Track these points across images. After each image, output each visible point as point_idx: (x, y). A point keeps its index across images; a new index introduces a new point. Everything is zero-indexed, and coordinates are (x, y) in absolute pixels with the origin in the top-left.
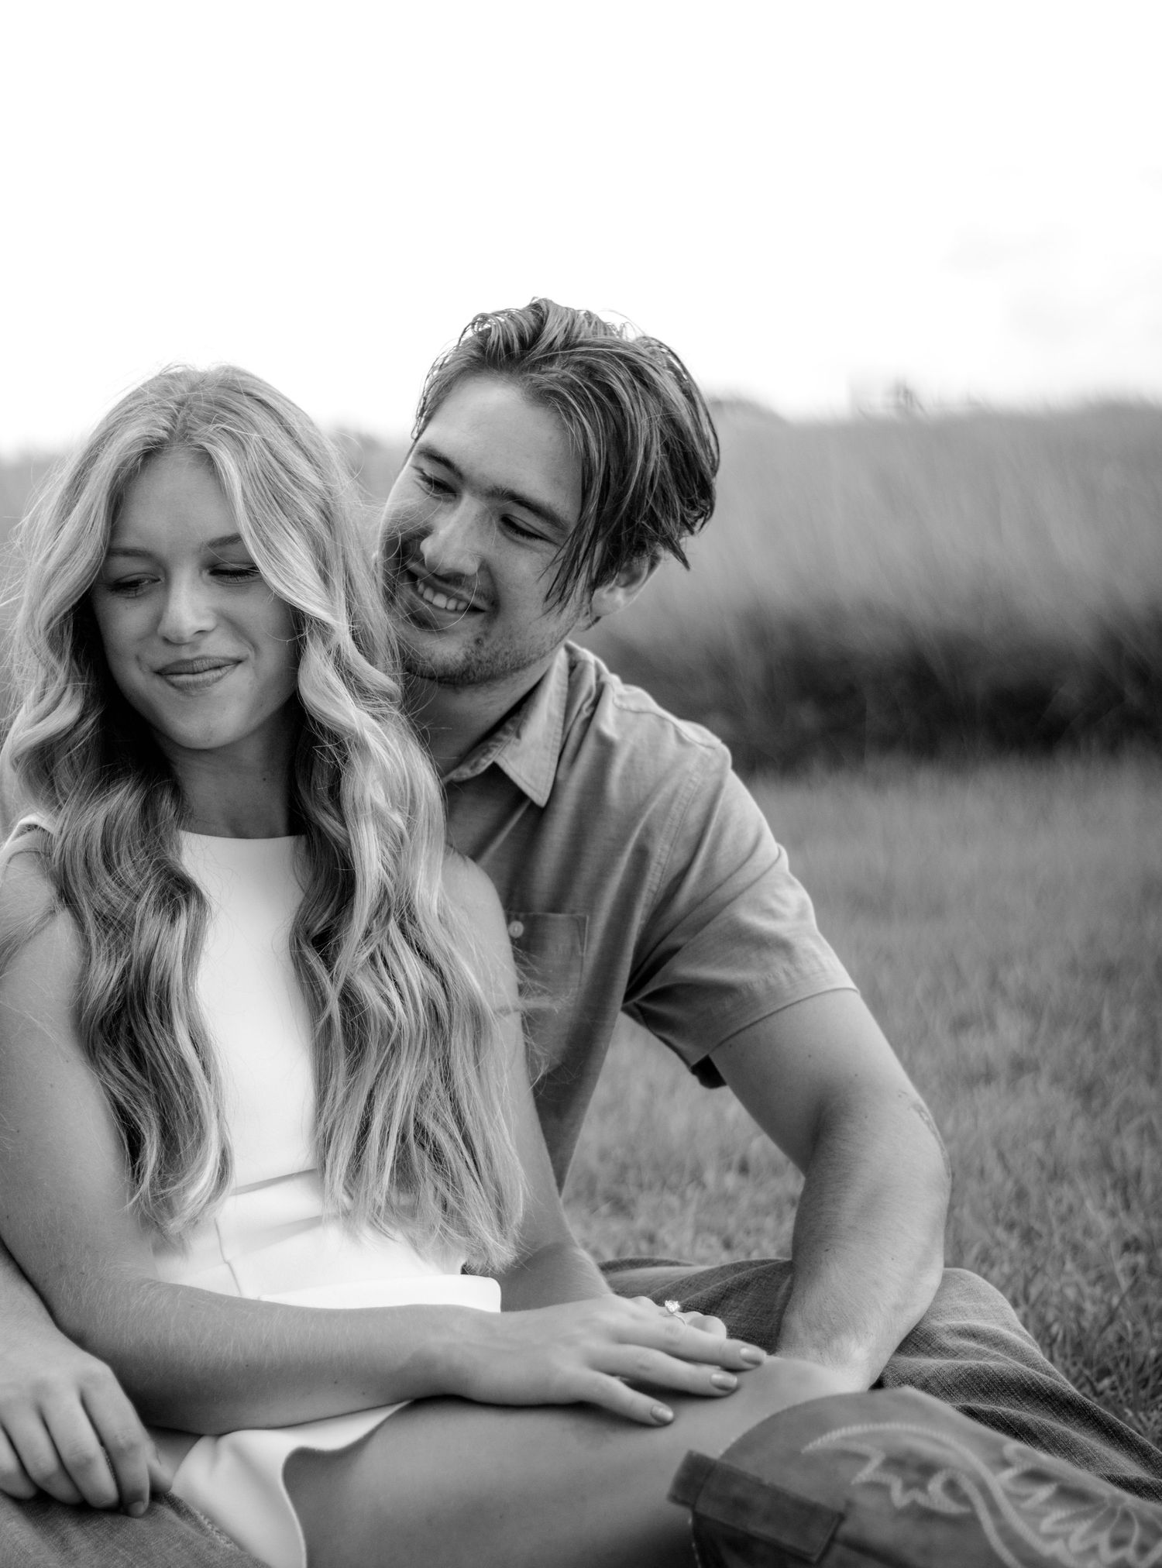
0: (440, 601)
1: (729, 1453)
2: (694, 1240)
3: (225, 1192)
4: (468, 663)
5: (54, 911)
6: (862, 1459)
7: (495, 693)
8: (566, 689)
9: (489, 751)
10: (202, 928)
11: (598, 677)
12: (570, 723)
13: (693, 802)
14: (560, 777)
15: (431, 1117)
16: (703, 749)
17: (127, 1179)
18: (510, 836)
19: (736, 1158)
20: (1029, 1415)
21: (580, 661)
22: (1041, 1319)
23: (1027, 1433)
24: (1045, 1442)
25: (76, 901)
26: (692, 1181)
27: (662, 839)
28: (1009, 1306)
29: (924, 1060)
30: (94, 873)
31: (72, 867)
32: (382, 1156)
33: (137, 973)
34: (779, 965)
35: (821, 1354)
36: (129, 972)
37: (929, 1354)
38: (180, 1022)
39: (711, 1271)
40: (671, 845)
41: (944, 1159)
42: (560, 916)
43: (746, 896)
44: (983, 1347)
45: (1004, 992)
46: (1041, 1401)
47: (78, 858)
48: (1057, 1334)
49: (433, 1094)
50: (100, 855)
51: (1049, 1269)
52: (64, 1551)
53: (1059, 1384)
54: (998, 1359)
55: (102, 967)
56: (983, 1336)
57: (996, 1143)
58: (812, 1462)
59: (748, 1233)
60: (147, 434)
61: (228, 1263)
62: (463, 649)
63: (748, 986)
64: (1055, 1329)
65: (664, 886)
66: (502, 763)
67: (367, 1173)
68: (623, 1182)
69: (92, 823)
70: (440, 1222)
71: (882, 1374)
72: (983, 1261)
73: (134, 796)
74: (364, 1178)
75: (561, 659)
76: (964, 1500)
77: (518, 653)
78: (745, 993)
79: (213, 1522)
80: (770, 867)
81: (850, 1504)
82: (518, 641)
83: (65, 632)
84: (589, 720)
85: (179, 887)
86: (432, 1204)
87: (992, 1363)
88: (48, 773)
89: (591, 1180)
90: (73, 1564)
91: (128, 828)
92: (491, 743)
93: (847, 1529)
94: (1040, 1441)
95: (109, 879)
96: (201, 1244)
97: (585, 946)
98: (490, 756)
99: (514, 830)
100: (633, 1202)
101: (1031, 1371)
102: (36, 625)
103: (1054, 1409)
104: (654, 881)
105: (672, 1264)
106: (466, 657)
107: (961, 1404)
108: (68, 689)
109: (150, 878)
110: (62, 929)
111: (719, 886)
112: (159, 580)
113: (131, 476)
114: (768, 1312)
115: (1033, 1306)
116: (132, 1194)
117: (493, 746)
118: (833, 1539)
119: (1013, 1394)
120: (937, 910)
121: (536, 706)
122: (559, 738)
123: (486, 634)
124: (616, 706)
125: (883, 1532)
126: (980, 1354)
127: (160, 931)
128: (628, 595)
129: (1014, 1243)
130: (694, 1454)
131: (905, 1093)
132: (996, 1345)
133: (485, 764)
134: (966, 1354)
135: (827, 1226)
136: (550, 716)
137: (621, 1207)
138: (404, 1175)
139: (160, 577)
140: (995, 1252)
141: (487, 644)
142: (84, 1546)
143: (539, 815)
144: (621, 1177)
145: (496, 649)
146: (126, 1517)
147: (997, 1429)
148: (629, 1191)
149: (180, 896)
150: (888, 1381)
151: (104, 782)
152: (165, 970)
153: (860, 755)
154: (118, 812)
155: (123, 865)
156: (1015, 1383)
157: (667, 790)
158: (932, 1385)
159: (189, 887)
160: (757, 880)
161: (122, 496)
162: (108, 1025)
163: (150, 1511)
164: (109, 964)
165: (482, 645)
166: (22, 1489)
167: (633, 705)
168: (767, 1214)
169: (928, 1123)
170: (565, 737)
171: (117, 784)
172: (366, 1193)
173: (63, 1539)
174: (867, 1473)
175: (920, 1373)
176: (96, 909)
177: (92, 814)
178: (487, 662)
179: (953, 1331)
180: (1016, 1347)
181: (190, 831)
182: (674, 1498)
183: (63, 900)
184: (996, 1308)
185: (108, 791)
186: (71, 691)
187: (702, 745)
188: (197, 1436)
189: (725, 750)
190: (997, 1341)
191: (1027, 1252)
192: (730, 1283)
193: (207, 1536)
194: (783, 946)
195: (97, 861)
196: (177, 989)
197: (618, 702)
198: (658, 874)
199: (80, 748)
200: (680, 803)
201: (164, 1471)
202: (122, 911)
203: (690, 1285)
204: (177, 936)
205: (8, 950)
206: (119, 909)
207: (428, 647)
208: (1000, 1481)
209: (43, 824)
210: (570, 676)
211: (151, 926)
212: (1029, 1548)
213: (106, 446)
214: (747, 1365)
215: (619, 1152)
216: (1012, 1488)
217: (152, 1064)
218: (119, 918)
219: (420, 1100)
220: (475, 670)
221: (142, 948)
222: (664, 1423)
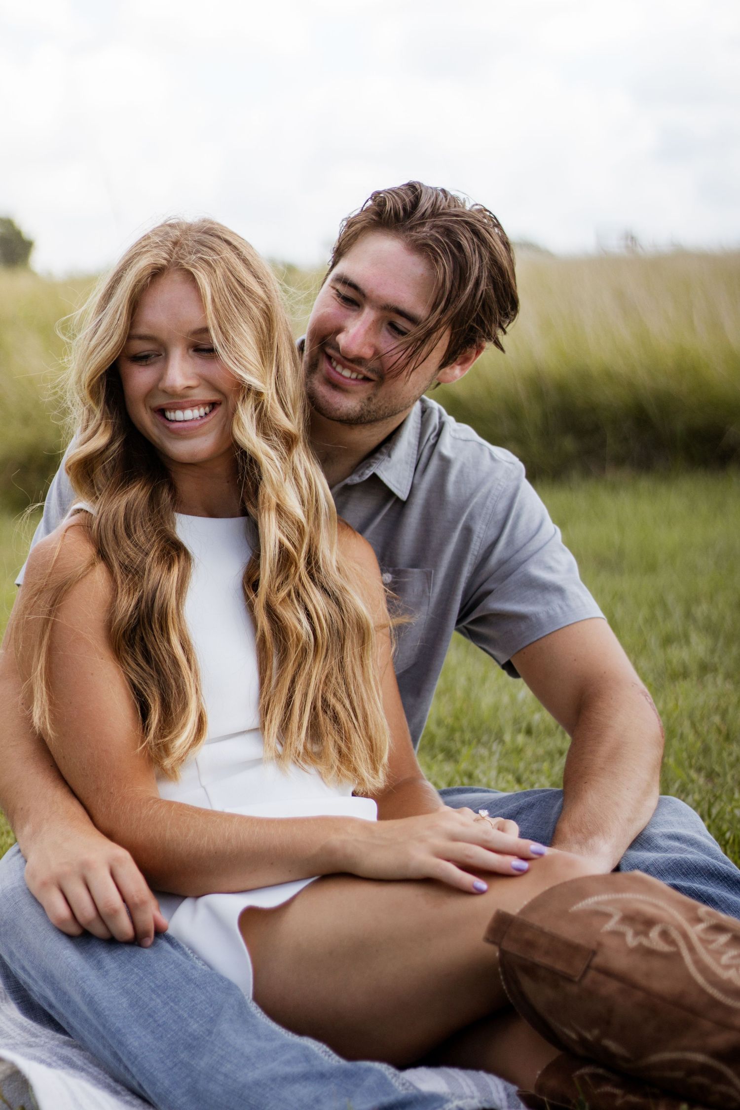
0: (346, 373)
1: (523, 912)
2: (498, 776)
3: (201, 742)
4: (362, 412)
5: (94, 563)
6: (608, 916)
7: (375, 429)
8: (419, 426)
9: (371, 466)
10: (188, 573)
11: (440, 418)
12: (422, 447)
13: (501, 498)
14: (416, 482)
15: (332, 695)
16: (507, 464)
17: (139, 732)
18: (383, 519)
19: (524, 725)
20: (713, 889)
21: (429, 407)
22: (719, 829)
23: (712, 901)
24: (723, 907)
25: (108, 556)
26: (496, 740)
27: (480, 522)
28: (700, 820)
29: (643, 663)
30: (119, 538)
31: (105, 535)
32: (301, 719)
33: (147, 602)
34: (555, 601)
35: (581, 848)
36: (141, 602)
37: (649, 850)
38: (174, 633)
39: (510, 796)
40: (487, 526)
41: (660, 727)
42: (416, 570)
43: (536, 557)
44: (683, 846)
45: (695, 621)
46: (721, 881)
47: (109, 529)
48: (729, 839)
49: (333, 680)
50: (123, 527)
51: (724, 797)
52: (100, 969)
53: (732, 870)
54: (693, 854)
55: (124, 598)
56: (684, 839)
57: (691, 716)
58: (576, 918)
59: (532, 772)
60: (153, 262)
61: (204, 788)
62: (360, 404)
63: (535, 615)
64: (728, 835)
65: (482, 552)
66: (379, 473)
67: (292, 732)
68: (452, 739)
69: (118, 508)
70: (337, 763)
71: (620, 862)
72: (682, 792)
73: (145, 489)
74: (290, 734)
75: (416, 408)
76: (673, 943)
77: (393, 407)
78: (534, 619)
79: (194, 952)
80: (550, 540)
81: (600, 944)
82: (394, 400)
83: (101, 387)
84: (434, 445)
85: (174, 548)
86: (332, 750)
87: (689, 856)
88: (90, 478)
89: (432, 738)
90: (105, 978)
91: (141, 510)
92: (372, 460)
93: (598, 960)
94: (720, 906)
95: (129, 542)
96: (186, 774)
97: (431, 589)
98: (371, 469)
99: (386, 515)
100: (459, 752)
101: (714, 861)
102: (82, 383)
103: (729, 886)
104: (476, 548)
105: (484, 791)
106: (361, 408)
107: (669, 882)
108: (102, 424)
109: (155, 541)
110: (99, 576)
111: (517, 551)
112: (161, 355)
113: (143, 289)
114: (546, 823)
115: (714, 821)
116: (142, 742)
117: (374, 462)
118: (588, 967)
119: (703, 876)
120: (652, 568)
121: (401, 437)
122: (415, 456)
123: (375, 395)
124: (451, 435)
125: (620, 962)
126: (682, 850)
127: (161, 575)
128: (462, 370)
129: (701, 780)
130: (501, 912)
131: (635, 684)
132: (692, 845)
133: (368, 474)
134: (673, 850)
135: (586, 768)
136: (409, 443)
137: (451, 755)
138: (315, 732)
139: (162, 353)
140: (690, 786)
141: (374, 401)
142: (113, 966)
143: (401, 506)
144: (450, 738)
145: (380, 404)
146: (139, 948)
147: (692, 898)
148: (456, 745)
149: (174, 553)
150: (623, 867)
151: (126, 482)
152: (164, 600)
153: (603, 469)
154: (135, 500)
155: (138, 533)
156: (704, 869)
157: (484, 490)
158: (651, 869)
159: (180, 547)
160: (541, 548)
161: (138, 302)
162: (128, 635)
163: (154, 943)
164: (129, 597)
165: (372, 401)
166: (73, 929)
167: (463, 436)
168: (544, 761)
169: (650, 704)
170: (419, 456)
171: (134, 483)
172: (291, 744)
173: (99, 961)
174: (611, 925)
175: (644, 862)
176: (120, 562)
177: (118, 501)
178: (374, 412)
179: (665, 835)
180: (704, 846)
181: (181, 513)
182: (487, 940)
183: (100, 556)
184: (692, 821)
185: (128, 487)
186: (104, 425)
187: (507, 462)
188: (184, 897)
189: (521, 466)
190: (693, 842)
191: (710, 786)
192: (522, 804)
193: (190, 960)
194: (559, 590)
195: (121, 531)
196: (172, 612)
197: (452, 433)
198: (478, 544)
199: (110, 461)
200: (492, 499)
201: (163, 918)
202: (138, 563)
203: (497, 805)
204: (172, 578)
205: (65, 588)
206: (135, 561)
207: (338, 401)
208: (695, 931)
209: (87, 509)
210: (422, 417)
211: (156, 573)
212: (714, 974)
213: (128, 270)
214: (534, 856)
215: (449, 721)
216: (703, 936)
217: (155, 660)
218: (135, 567)
219: (325, 683)
220: (366, 417)
221: (150, 586)
222: (481, 892)
